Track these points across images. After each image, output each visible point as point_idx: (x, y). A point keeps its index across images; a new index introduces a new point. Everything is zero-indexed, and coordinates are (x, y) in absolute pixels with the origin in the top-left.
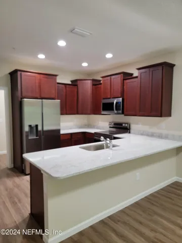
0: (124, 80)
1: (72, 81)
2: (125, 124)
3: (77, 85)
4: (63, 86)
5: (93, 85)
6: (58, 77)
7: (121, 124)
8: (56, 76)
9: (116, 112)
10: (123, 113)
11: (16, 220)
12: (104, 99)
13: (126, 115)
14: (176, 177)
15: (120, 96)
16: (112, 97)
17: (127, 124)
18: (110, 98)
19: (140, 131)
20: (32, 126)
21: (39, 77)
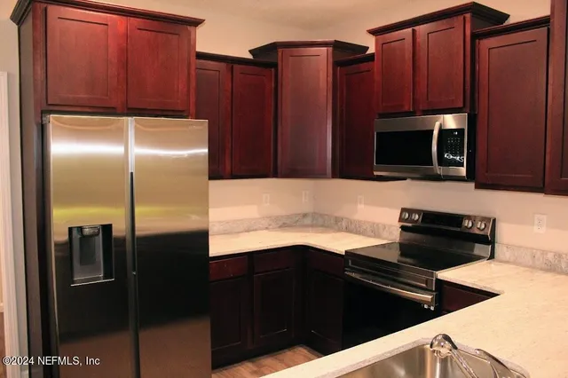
0: (475, 37)
3: (275, 66)
4: (222, 65)
5: (336, 64)
6: (200, 31)
8: (196, 23)
10: (471, 176)
12: (382, 116)
17: (485, 219)
19: (544, 252)
20: (87, 231)
21: (122, 29)
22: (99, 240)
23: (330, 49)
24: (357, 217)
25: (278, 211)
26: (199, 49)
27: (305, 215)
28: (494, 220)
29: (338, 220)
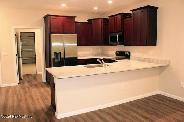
0: (123, 19)
1: (88, 20)
2: (126, 52)
3: (92, 23)
4: (81, 24)
5: (104, 23)
7: (123, 52)
8: (75, 17)
9: (118, 43)
11: (42, 106)
12: (110, 33)
13: (125, 45)
14: (158, 91)
15: (121, 31)
16: (116, 31)
17: (128, 52)
18: (115, 33)
19: (137, 57)
20: (57, 53)
21: (62, 19)
22: (59, 54)
23: (102, 20)
24: (109, 54)
25: (94, 53)
26: (76, 21)
27: (100, 54)
28: (130, 52)
29: (106, 54)
